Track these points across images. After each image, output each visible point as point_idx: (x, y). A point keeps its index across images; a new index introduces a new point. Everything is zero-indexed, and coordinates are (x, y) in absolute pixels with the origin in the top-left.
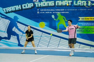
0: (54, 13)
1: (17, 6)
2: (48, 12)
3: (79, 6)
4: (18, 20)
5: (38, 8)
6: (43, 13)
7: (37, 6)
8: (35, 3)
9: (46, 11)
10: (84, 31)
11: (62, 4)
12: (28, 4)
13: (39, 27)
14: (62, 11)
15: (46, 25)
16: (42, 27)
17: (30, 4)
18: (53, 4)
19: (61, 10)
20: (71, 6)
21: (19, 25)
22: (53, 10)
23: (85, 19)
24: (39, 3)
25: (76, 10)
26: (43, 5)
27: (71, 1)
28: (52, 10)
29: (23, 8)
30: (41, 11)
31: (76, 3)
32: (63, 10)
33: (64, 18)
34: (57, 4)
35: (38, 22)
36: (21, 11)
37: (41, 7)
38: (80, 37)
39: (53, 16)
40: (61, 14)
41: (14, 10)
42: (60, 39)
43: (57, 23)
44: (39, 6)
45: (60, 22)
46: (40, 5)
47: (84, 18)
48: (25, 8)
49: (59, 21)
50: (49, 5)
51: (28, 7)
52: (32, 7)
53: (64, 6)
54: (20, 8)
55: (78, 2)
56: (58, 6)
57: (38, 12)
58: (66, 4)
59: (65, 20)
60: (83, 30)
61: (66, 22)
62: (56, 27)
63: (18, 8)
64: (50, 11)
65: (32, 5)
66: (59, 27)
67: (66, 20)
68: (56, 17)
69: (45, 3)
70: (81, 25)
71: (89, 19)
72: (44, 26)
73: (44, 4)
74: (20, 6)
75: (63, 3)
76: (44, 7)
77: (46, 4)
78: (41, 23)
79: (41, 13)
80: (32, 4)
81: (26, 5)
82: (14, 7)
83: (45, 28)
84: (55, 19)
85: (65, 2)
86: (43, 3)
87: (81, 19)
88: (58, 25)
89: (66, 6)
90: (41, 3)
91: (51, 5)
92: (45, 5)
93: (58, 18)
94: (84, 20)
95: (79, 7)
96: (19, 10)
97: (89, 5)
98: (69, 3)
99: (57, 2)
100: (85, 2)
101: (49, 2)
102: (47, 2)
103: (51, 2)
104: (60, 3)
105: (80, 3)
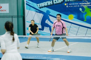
0: (81, 6)
1: (49, 1)
4: (50, 14)
6: (72, 6)
7: (66, 1)
13: (68, 19)
15: (74, 17)
21: (51, 18)
26: (72, 0)
29: (54, 3)
35: (67, 14)
36: (52, 6)
39: (81, 9)
41: (47, 5)
42: (87, 29)
43: (84, 15)
48: (56, 3)
49: (86, 13)
52: (62, 2)
54: (52, 4)
57: (67, 6)
62: (83, 18)
63: (50, 3)
65: (62, 0)
66: (86, 18)
68: (83, 9)
74: (51, 1)
78: (70, 15)
82: (46, 2)
83: (73, 20)
84: (82, 12)
88: (85, 17)
93: (85, 11)
96: (51, 5)
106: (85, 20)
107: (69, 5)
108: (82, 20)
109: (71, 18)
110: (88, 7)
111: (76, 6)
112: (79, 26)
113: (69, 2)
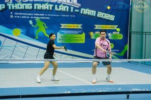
0: (32, 17)
3: (61, 11)
5: (11, 10)
6: (18, 17)
7: (10, 8)
10: (66, 40)
11: (42, 8)
13: (12, 35)
15: (21, 33)
18: (31, 8)
19: (41, 15)
20: (52, 11)
22: (31, 14)
23: (68, 26)
24: (13, 5)
25: (58, 15)
26: (18, 8)
27: (52, 5)
28: (29, 14)
30: (15, 15)
31: (58, 7)
32: (43, 15)
33: (44, 25)
34: (35, 8)
35: (11, 28)
39: (31, 22)
43: (35, 30)
44: (13, 8)
45: (39, 29)
46: (15, 8)
47: (66, 25)
49: (38, 27)
50: (26, 8)
52: (3, 10)
53: (44, 10)
55: (60, 6)
56: (37, 10)
57: (12, 16)
60: (65, 38)
61: (46, 29)
62: (34, 34)
64: (26, 16)
65: (4, 7)
67: (46, 27)
68: (35, 22)
69: (21, 5)
70: (63, 33)
71: (71, 26)
72: (19, 34)
73: (20, 6)
76: (19, 11)
77: (22, 7)
78: (15, 29)
79: (15, 17)
80: (4, 5)
83: (20, 37)
84: (33, 26)
86: (18, 5)
87: (63, 26)
88: (37, 33)
89: (46, 10)
90: (16, 4)
91: (28, 8)
93: (37, 25)
95: (61, 13)
97: (72, 11)
98: (49, 7)
99: (35, 5)
100: (68, 7)
101: (26, 4)
102: (23, 4)
103: (28, 4)
104: (39, 7)
105: (63, 8)
106: (37, 38)
107: (14, 15)
108: (33, 37)
109: (17, 33)
110: (41, 20)
111: (25, 17)
112: (27, 46)
113: (15, 10)
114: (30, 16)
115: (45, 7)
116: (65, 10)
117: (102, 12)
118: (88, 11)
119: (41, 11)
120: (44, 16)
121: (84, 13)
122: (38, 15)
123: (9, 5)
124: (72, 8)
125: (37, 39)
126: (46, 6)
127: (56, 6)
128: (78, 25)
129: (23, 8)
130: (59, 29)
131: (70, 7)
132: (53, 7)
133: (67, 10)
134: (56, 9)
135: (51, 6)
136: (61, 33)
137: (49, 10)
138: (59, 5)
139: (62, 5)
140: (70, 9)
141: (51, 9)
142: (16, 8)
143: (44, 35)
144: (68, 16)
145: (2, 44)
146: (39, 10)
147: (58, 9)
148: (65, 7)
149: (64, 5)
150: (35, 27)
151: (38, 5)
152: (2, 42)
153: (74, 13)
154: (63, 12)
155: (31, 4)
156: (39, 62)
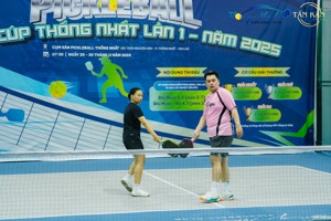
0: (91, 55)
2: (75, 52)
3: (158, 38)
5: (45, 40)
6: (61, 54)
7: (41, 35)
8: (37, 28)
9: (70, 51)
10: (170, 104)
11: (113, 32)
12: (15, 30)
13: (49, 96)
14: (114, 51)
15: (68, 90)
16: (57, 95)
17: (21, 29)
18: (89, 33)
19: (111, 48)
20: (136, 38)
22: (89, 48)
23: (174, 72)
24: (48, 27)
25: (150, 48)
26: (61, 34)
27: (137, 26)
28: (85, 48)
30: (54, 51)
31: (150, 30)
32: (116, 48)
33: (118, 71)
34: (98, 33)
35: (45, 80)
37: (52, 39)
38: (161, 118)
39: (89, 66)
40: (111, 58)
42: (108, 126)
43: (99, 84)
44: (49, 35)
45: (108, 81)
46: (52, 33)
47: (170, 69)
48: (4, 40)
50: (78, 34)
51: (15, 38)
52: (27, 39)
53: (118, 38)
55: (155, 28)
56: (102, 37)
57: (46, 54)
58: (123, 33)
59: (120, 74)
60: (169, 101)
61: (124, 80)
62: (97, 93)
64: (79, 51)
65: (28, 33)
66: (107, 94)
67: (124, 76)
68: (98, 66)
69: (66, 27)
70: (163, 88)
71: (181, 72)
72: (64, 93)
73: (63, 30)
75: (115, 29)
76: (62, 40)
77: (69, 32)
78: (54, 83)
79: (53, 54)
80: (28, 29)
81: (8, 31)
83: (66, 99)
84: (94, 73)
85: (120, 26)
86: (60, 27)
87: (163, 72)
88: (103, 89)
89: (123, 37)
90: (55, 26)
91: (83, 34)
92: (66, 34)
93: (103, 71)
94: (171, 75)
95: (157, 42)
97: (182, 37)
98: (130, 30)
99: (98, 26)
100: (172, 29)
101: (77, 26)
102: (72, 26)
103: (83, 25)
104: (108, 30)
105: (160, 32)
106: (104, 100)
107: (51, 51)
108: (95, 98)
109: (59, 91)
110: (113, 60)
111: (75, 55)
112: (83, 119)
113: (53, 40)
114: (86, 52)
115: (120, 30)
116: (165, 36)
117: (253, 38)
118: (218, 37)
119: (112, 39)
120: (119, 51)
121: (210, 41)
122: (106, 48)
123: (40, 29)
124: (182, 31)
125: (103, 105)
126: (123, 28)
127: (146, 27)
128: (197, 69)
129: (71, 34)
130: (154, 79)
131: (177, 27)
132: (140, 31)
133: (172, 36)
134: (146, 34)
135: (134, 27)
136: (158, 89)
137: (129, 37)
138: (151, 24)
139: (159, 24)
140: (177, 33)
141: (134, 33)
142: (56, 35)
143: (120, 94)
144: (174, 48)
145: (26, 117)
146: (107, 38)
147: (150, 35)
148: (167, 28)
149: (164, 24)
150: (100, 75)
151: (104, 25)
152: (27, 112)
153: (187, 41)
154: (162, 40)
155: (89, 25)
156: (111, 157)
